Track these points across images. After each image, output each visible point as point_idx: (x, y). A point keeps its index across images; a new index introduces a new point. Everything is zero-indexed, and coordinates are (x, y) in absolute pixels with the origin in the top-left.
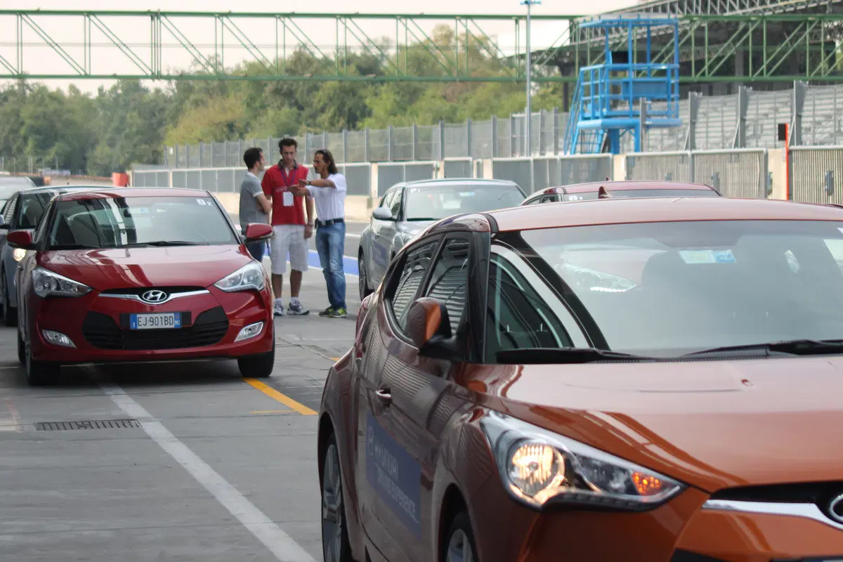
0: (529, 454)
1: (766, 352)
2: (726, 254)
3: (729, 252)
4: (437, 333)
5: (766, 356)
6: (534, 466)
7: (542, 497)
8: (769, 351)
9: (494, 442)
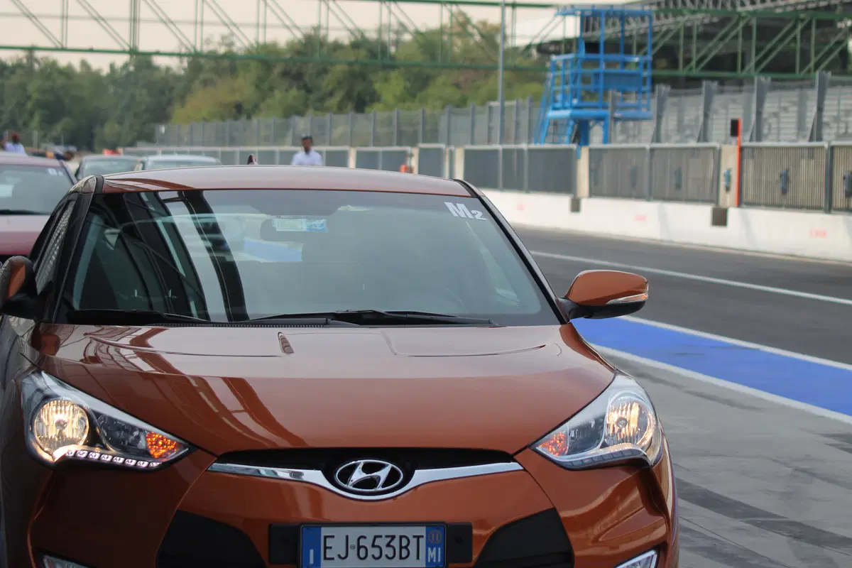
0: (59, 412)
1: (327, 320)
2: (320, 223)
3: (323, 221)
4: (21, 291)
5: (326, 324)
6: (61, 425)
7: (59, 454)
8: (329, 320)
9: (27, 397)
